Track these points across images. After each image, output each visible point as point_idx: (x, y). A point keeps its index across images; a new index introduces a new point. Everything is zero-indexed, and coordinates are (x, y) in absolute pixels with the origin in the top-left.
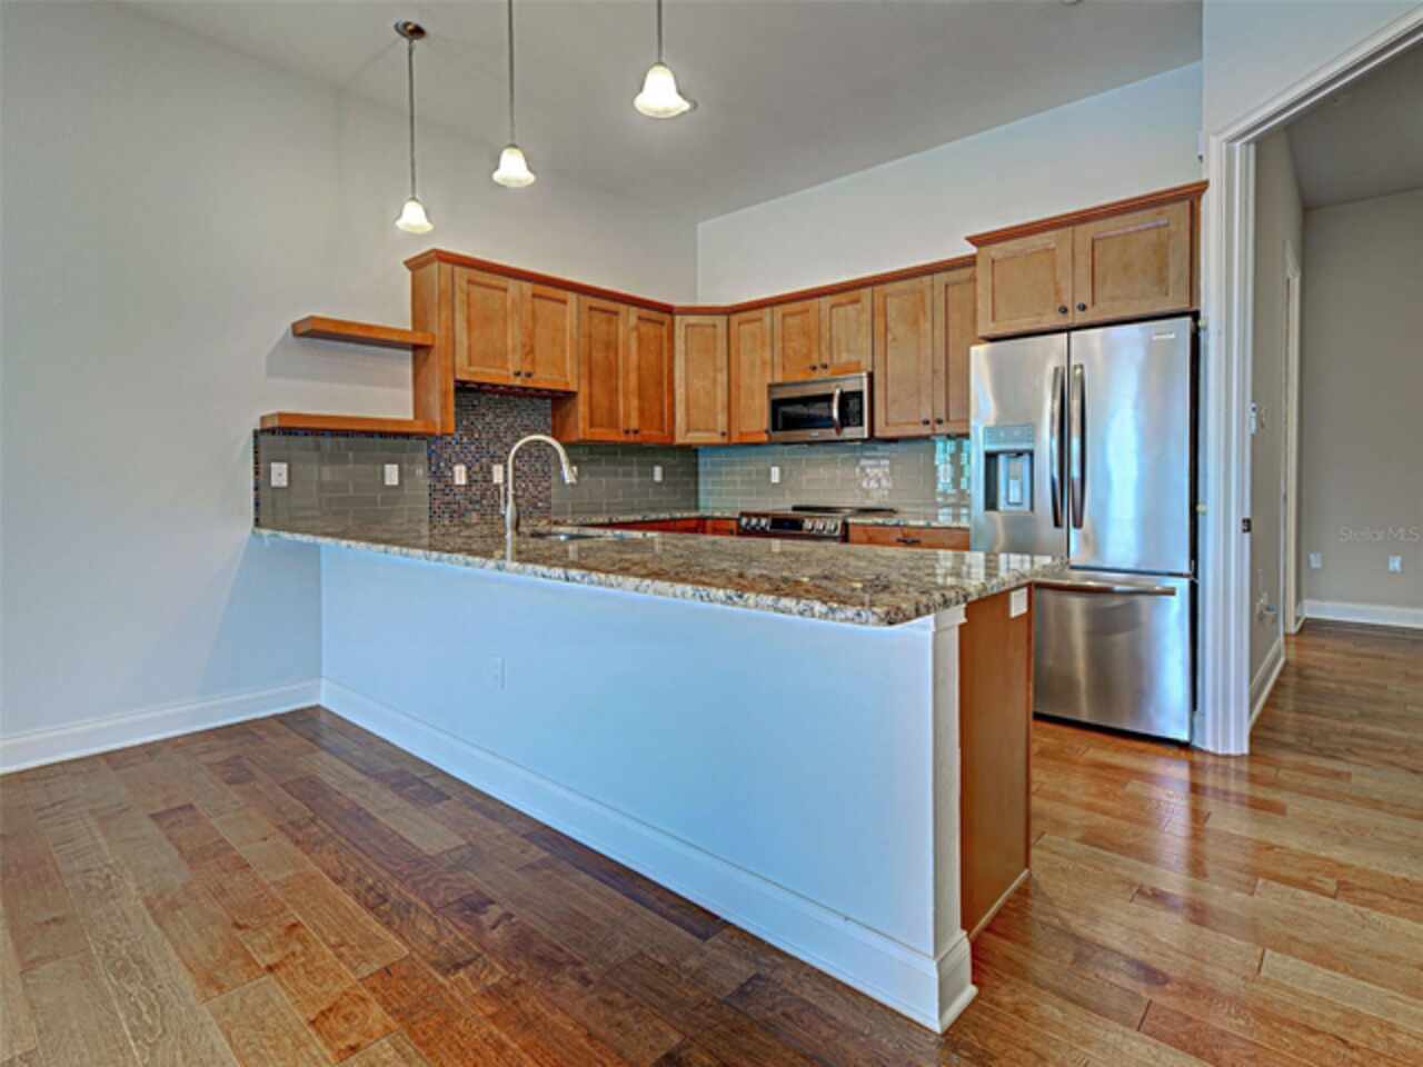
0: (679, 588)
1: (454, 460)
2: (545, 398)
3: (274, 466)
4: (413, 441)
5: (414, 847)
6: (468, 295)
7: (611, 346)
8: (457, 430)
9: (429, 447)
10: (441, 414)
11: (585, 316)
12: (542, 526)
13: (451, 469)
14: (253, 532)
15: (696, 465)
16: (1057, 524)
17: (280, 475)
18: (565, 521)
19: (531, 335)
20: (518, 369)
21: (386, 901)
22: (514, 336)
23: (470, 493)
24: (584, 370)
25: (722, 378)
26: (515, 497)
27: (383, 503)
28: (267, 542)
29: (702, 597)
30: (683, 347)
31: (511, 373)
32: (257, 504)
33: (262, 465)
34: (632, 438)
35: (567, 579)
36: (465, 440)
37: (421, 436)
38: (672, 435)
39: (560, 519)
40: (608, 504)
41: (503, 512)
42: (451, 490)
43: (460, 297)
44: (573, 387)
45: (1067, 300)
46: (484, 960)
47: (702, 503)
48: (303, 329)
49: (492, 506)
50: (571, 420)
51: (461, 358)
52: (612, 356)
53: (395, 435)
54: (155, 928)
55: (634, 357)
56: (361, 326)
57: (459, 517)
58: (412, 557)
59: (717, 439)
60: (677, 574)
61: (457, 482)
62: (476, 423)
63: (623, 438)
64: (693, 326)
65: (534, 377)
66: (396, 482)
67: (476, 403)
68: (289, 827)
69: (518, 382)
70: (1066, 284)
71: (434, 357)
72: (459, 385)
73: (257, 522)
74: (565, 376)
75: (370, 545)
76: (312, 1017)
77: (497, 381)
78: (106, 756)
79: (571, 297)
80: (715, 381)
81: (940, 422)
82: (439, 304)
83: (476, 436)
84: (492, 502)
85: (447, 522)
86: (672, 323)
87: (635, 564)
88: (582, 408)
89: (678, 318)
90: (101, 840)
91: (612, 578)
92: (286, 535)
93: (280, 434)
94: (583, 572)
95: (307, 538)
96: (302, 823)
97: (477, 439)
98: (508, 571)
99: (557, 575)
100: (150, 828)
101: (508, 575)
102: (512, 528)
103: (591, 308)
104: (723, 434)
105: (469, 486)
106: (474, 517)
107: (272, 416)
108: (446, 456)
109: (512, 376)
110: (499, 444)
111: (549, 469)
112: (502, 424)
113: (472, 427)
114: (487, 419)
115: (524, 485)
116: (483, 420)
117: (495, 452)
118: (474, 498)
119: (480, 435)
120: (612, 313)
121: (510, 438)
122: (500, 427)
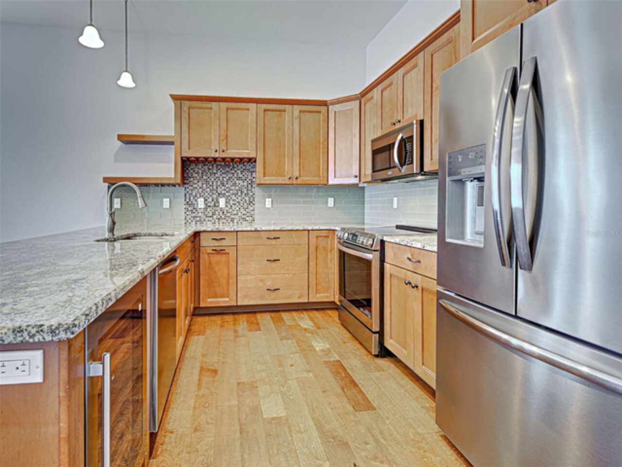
1: (198, 196)
3: (116, 200)
4: (177, 187)
6: (189, 114)
7: (280, 129)
9: (186, 190)
11: (262, 115)
13: (196, 200)
15: (363, 197)
17: (117, 203)
19: (226, 130)
20: (217, 148)
23: (207, 213)
24: (260, 145)
30: (333, 125)
31: (213, 150)
34: (295, 181)
36: (204, 186)
38: (327, 179)
42: (196, 211)
43: (184, 115)
44: (253, 155)
49: (219, 219)
51: (185, 146)
59: (353, 180)
61: (200, 206)
62: (211, 177)
65: (228, 151)
66: (168, 207)
67: (211, 167)
69: (217, 155)
72: (183, 159)
74: (249, 150)
77: (205, 155)
79: (253, 106)
83: (211, 183)
84: (219, 217)
86: (327, 112)
88: (258, 166)
89: (331, 108)
97: (210, 186)
103: (265, 110)
104: (357, 177)
105: (205, 209)
106: (209, 224)
108: (194, 194)
109: (213, 153)
110: (223, 188)
111: (254, 200)
112: (225, 177)
113: (209, 180)
114: (217, 175)
115: (237, 208)
116: (215, 176)
117: (221, 192)
118: (209, 215)
119: (213, 183)
120: (280, 111)
121: (230, 183)
122: (225, 179)
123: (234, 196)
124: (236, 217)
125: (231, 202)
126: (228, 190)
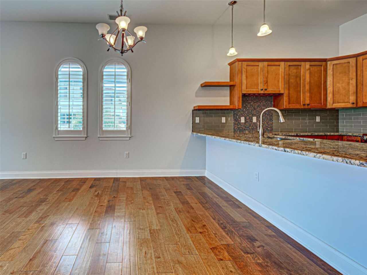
0: (335, 158)
1: (241, 116)
2: (271, 96)
3: (196, 118)
4: (229, 111)
5: (232, 218)
6: (246, 69)
7: (298, 76)
8: (242, 107)
9: (234, 112)
10: (238, 103)
11: (287, 68)
12: (270, 135)
13: (240, 118)
14: (192, 133)
15: (338, 116)
17: (197, 120)
18: (279, 134)
19: (267, 78)
20: (262, 88)
21: (226, 228)
22: (261, 79)
24: (287, 86)
26: (263, 126)
27: (221, 127)
28: (194, 136)
29: (347, 162)
30: (331, 73)
31: (260, 89)
32: (193, 127)
33: (194, 118)
34: (306, 107)
35: (285, 151)
36: (244, 110)
37: (231, 109)
38: (326, 105)
39: (276, 133)
40: (295, 129)
41: (258, 130)
42: (240, 124)
43: (244, 70)
44: (282, 92)
46: (256, 255)
47: (340, 130)
48: (203, 85)
50: (281, 102)
51: (244, 87)
53: (225, 109)
54: (177, 215)
55: (308, 79)
56: (217, 82)
57: (242, 131)
58: (233, 141)
59: (350, 105)
60: (333, 153)
61: (242, 122)
63: (302, 107)
64: (336, 64)
65: (268, 90)
66: (225, 122)
67: (248, 99)
68: (201, 203)
69: (262, 92)
71: (236, 88)
72: (243, 95)
73: (193, 131)
74: (279, 89)
75: (221, 138)
76: (211, 248)
77: (255, 93)
78: (165, 177)
79: (282, 63)
80: (349, 83)
82: (238, 73)
83: (248, 109)
84: (252, 128)
85: (238, 133)
86: (326, 65)
87: (313, 149)
88: (285, 98)
89: (329, 63)
90: (166, 194)
91: (304, 152)
92: (199, 134)
93: (198, 111)
94: (291, 149)
95: (204, 135)
96: (204, 203)
97: (248, 110)
98: (263, 147)
99: (281, 150)
100: (174, 194)
101: (263, 148)
102: (261, 135)
103: (289, 66)
104: (353, 103)
105: (245, 123)
106: (247, 132)
107: (196, 106)
108: (238, 115)
109: (260, 91)
111: (272, 118)
112: (256, 105)
113: (247, 106)
114: (251, 104)
117: (254, 113)
118: (247, 126)
119: (249, 109)
120: (298, 65)
122: (256, 106)
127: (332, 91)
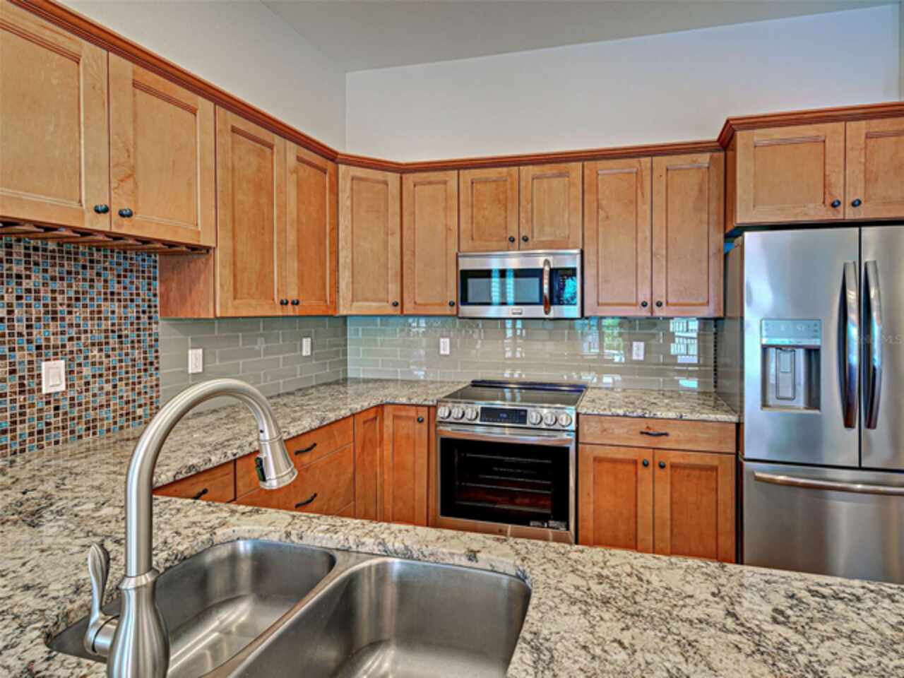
7: (263, 188)
11: (226, 138)
16: (848, 423)
19: (131, 151)
20: (101, 203)
24: (224, 216)
25: (394, 242)
30: (348, 203)
31: (88, 206)
34: (289, 310)
38: (335, 306)
44: (206, 240)
45: (838, 194)
50: (200, 286)
52: (264, 200)
55: (292, 207)
59: (388, 310)
63: (279, 312)
64: (360, 179)
65: (135, 218)
69: (102, 224)
70: (836, 178)
74: (193, 223)
79: (205, 106)
80: (386, 243)
81: (659, 304)
86: (336, 173)
88: (221, 271)
89: (342, 168)
103: (234, 130)
104: (395, 305)
109: (89, 214)
110: (53, 327)
111: (157, 357)
112: (62, 292)
114: (27, 284)
115: (108, 387)
116: (19, 284)
117: (47, 340)
120: (264, 143)
121: (79, 314)
122: (59, 297)
123: (96, 349)
124: (103, 413)
125: (87, 371)
126: (73, 332)
127: (349, 260)
